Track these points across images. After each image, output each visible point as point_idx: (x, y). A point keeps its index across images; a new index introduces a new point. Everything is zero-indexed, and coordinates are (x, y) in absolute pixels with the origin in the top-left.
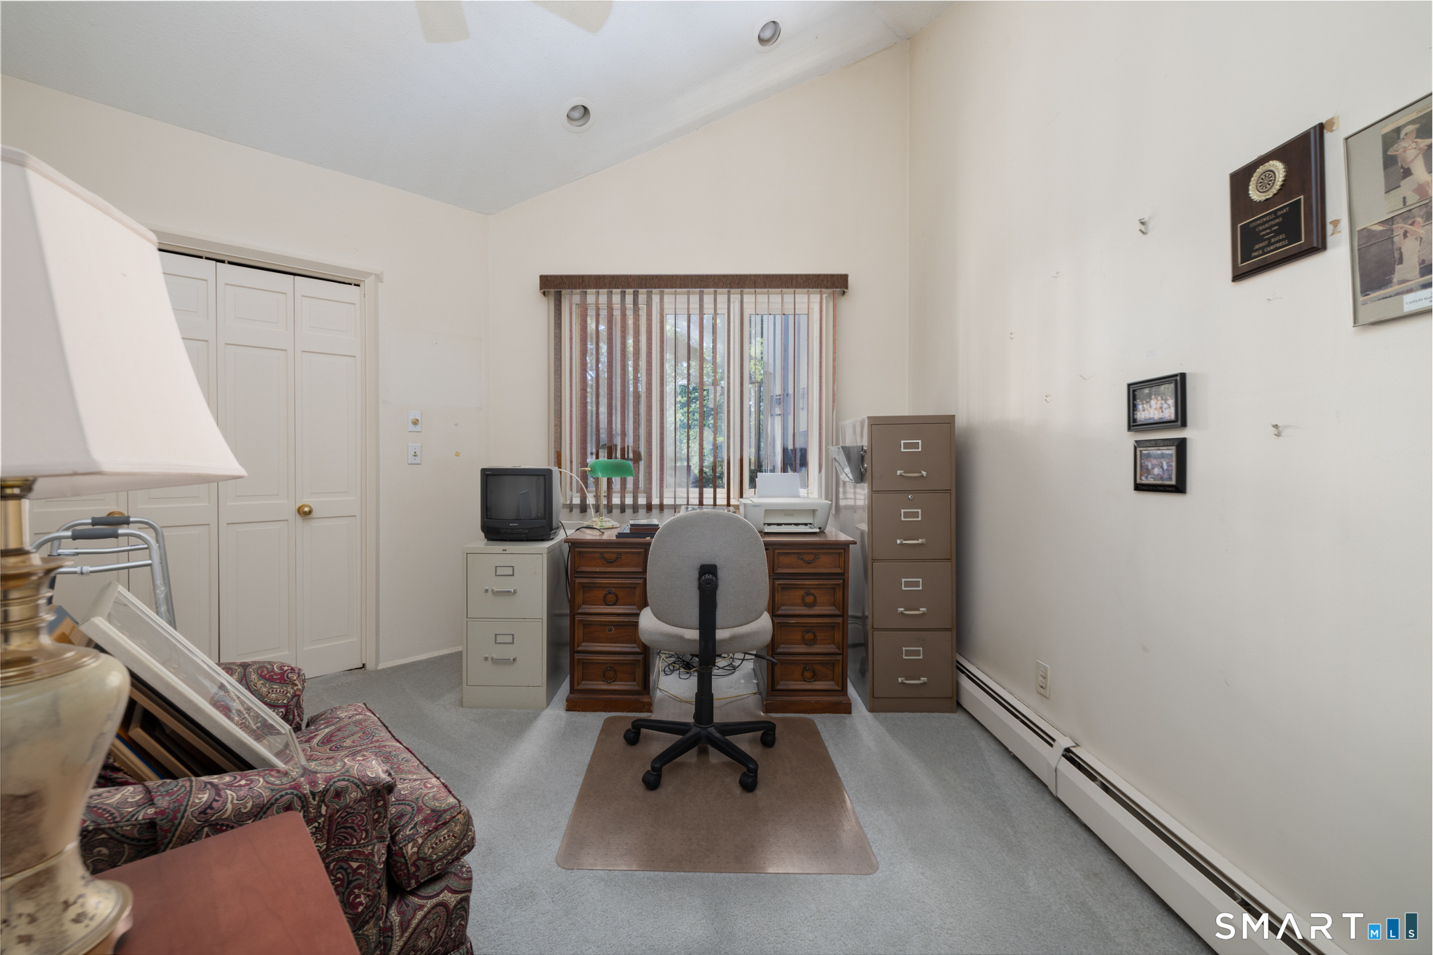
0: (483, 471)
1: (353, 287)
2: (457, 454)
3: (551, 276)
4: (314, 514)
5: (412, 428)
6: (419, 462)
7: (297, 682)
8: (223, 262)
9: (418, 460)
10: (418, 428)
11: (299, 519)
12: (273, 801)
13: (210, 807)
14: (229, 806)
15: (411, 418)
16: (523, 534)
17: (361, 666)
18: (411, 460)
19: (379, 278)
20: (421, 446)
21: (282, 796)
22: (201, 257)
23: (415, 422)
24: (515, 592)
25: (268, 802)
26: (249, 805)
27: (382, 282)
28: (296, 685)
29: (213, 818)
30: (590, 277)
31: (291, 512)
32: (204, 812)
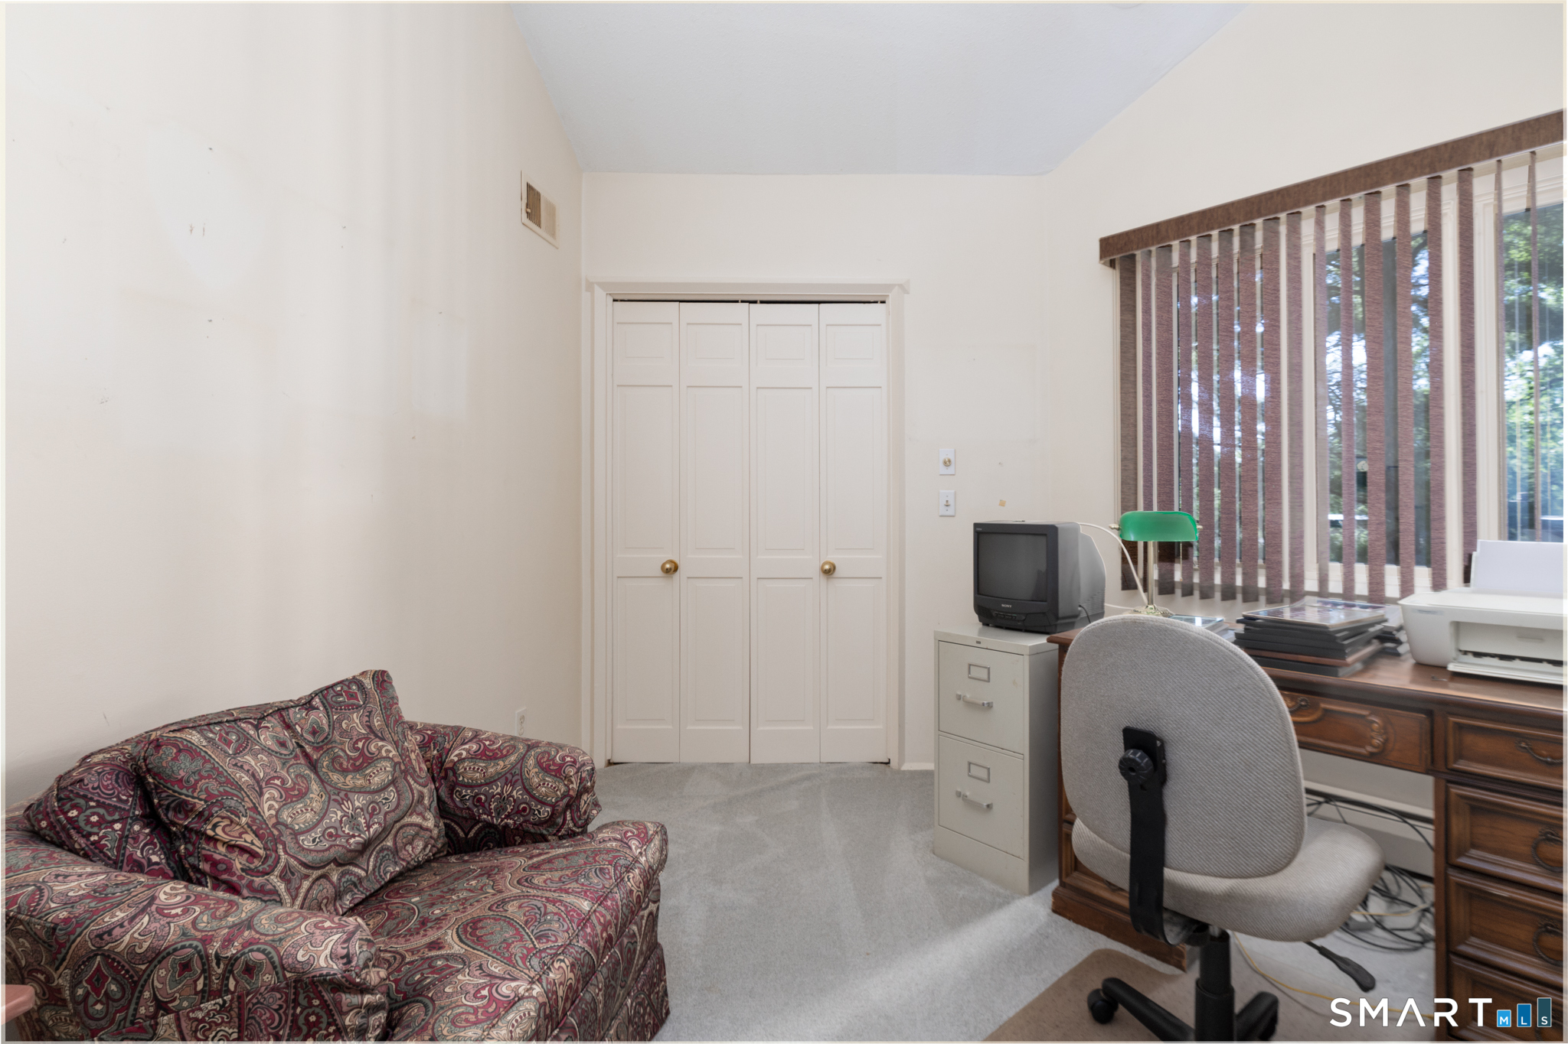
0: (976, 525)
1: (879, 305)
2: (1002, 504)
3: (1113, 237)
4: (838, 573)
5: (943, 470)
6: (952, 514)
7: (573, 779)
8: (755, 302)
9: (950, 512)
10: (951, 470)
11: (823, 578)
12: (170, 950)
13: (110, 932)
14: (127, 938)
15: (943, 457)
16: (1018, 621)
17: (887, 761)
18: (943, 511)
19: (903, 288)
20: (955, 493)
21: (183, 947)
22: (737, 302)
23: (947, 463)
24: (990, 706)
25: (165, 949)
26: (146, 945)
27: (908, 293)
28: (572, 783)
29: (106, 948)
30: (1168, 222)
31: (815, 572)
32: (100, 936)
